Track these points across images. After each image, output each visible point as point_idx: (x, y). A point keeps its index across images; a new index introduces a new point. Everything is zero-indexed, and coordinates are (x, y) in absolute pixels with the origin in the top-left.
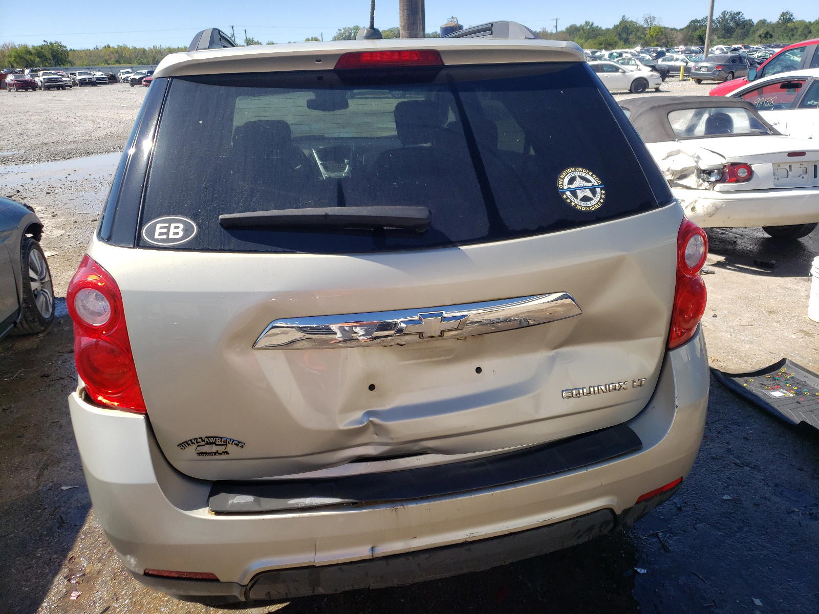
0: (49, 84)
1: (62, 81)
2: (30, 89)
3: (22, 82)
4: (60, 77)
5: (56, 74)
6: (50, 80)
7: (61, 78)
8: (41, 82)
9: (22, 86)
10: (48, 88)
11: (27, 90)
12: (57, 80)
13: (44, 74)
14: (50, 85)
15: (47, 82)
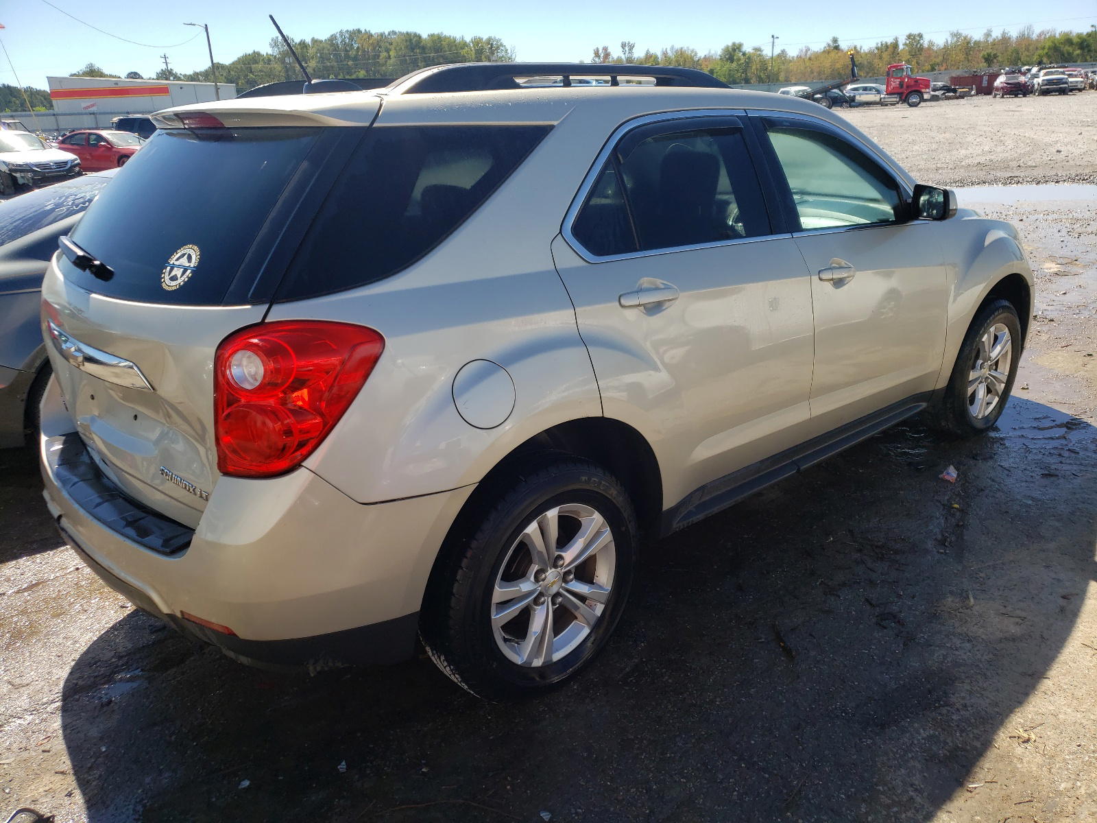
0: (1048, 87)
1: (1066, 83)
2: (1020, 94)
3: (1013, 86)
4: (1066, 77)
5: (1063, 73)
6: (1050, 82)
7: (1067, 79)
8: (1039, 84)
9: (1011, 91)
10: (1045, 93)
11: (1016, 96)
12: (1060, 81)
13: (1046, 74)
14: (1048, 89)
15: (1046, 85)
